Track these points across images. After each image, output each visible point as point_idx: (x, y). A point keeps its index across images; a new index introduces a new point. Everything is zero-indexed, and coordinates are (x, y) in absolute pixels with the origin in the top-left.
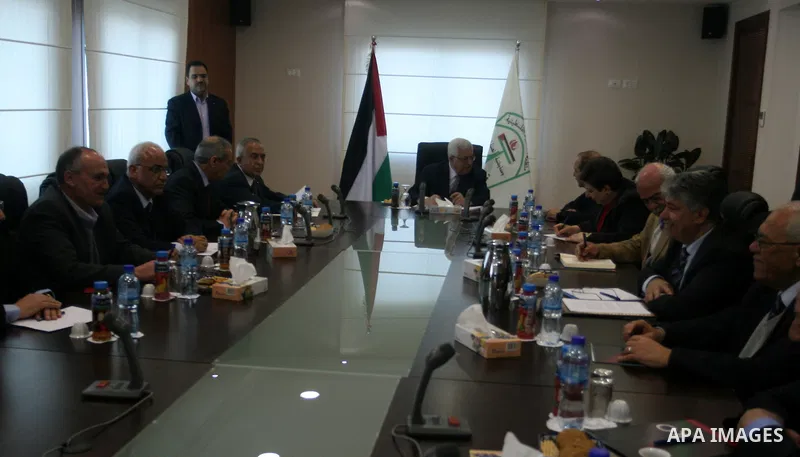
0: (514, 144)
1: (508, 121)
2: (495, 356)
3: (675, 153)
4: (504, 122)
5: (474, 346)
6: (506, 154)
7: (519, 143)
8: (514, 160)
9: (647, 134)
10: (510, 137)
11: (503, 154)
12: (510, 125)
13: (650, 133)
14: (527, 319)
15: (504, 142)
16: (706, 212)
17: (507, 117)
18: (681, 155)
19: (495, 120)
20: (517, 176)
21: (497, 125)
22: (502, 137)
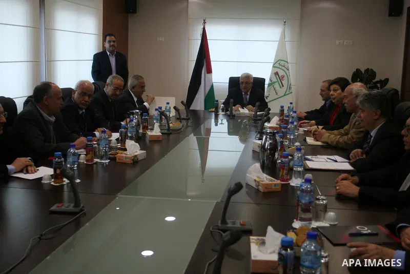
0: (283, 77)
1: (280, 64)
2: (266, 191)
3: (374, 81)
4: (277, 65)
5: (256, 186)
6: (279, 83)
7: (286, 77)
8: (283, 86)
9: (358, 70)
10: (281, 73)
11: (277, 84)
12: (281, 67)
13: (359, 70)
14: (285, 171)
15: (277, 76)
16: (379, 112)
17: (279, 62)
18: (377, 82)
19: (272, 64)
20: (285, 95)
21: (274, 67)
22: (277, 74)
